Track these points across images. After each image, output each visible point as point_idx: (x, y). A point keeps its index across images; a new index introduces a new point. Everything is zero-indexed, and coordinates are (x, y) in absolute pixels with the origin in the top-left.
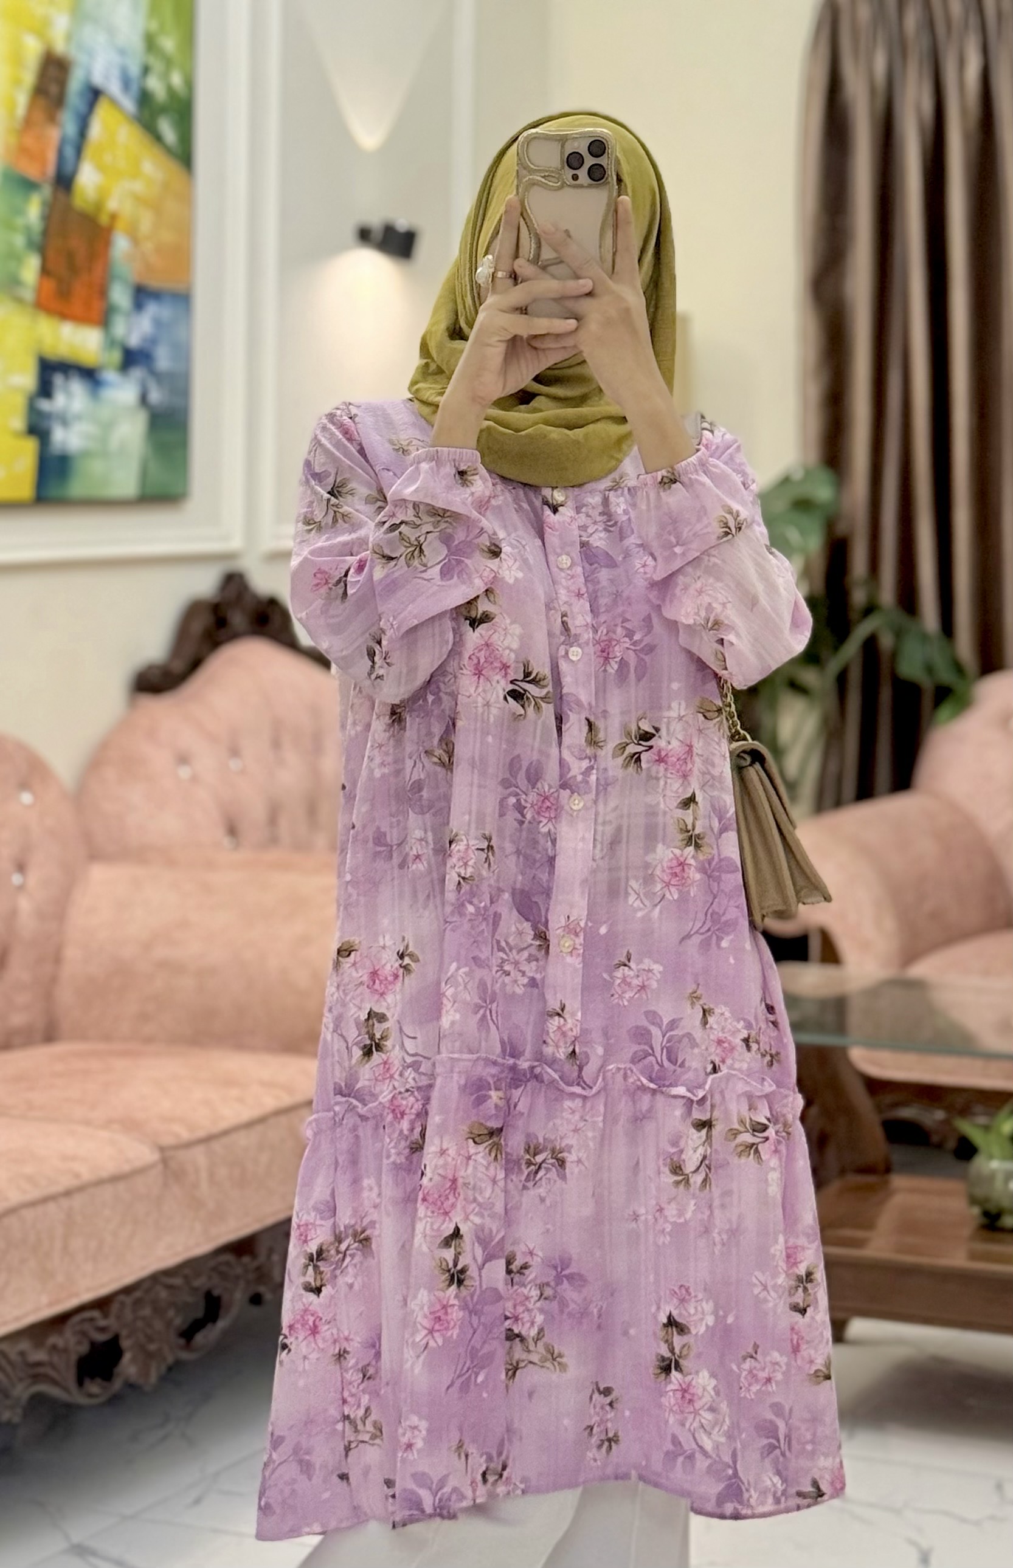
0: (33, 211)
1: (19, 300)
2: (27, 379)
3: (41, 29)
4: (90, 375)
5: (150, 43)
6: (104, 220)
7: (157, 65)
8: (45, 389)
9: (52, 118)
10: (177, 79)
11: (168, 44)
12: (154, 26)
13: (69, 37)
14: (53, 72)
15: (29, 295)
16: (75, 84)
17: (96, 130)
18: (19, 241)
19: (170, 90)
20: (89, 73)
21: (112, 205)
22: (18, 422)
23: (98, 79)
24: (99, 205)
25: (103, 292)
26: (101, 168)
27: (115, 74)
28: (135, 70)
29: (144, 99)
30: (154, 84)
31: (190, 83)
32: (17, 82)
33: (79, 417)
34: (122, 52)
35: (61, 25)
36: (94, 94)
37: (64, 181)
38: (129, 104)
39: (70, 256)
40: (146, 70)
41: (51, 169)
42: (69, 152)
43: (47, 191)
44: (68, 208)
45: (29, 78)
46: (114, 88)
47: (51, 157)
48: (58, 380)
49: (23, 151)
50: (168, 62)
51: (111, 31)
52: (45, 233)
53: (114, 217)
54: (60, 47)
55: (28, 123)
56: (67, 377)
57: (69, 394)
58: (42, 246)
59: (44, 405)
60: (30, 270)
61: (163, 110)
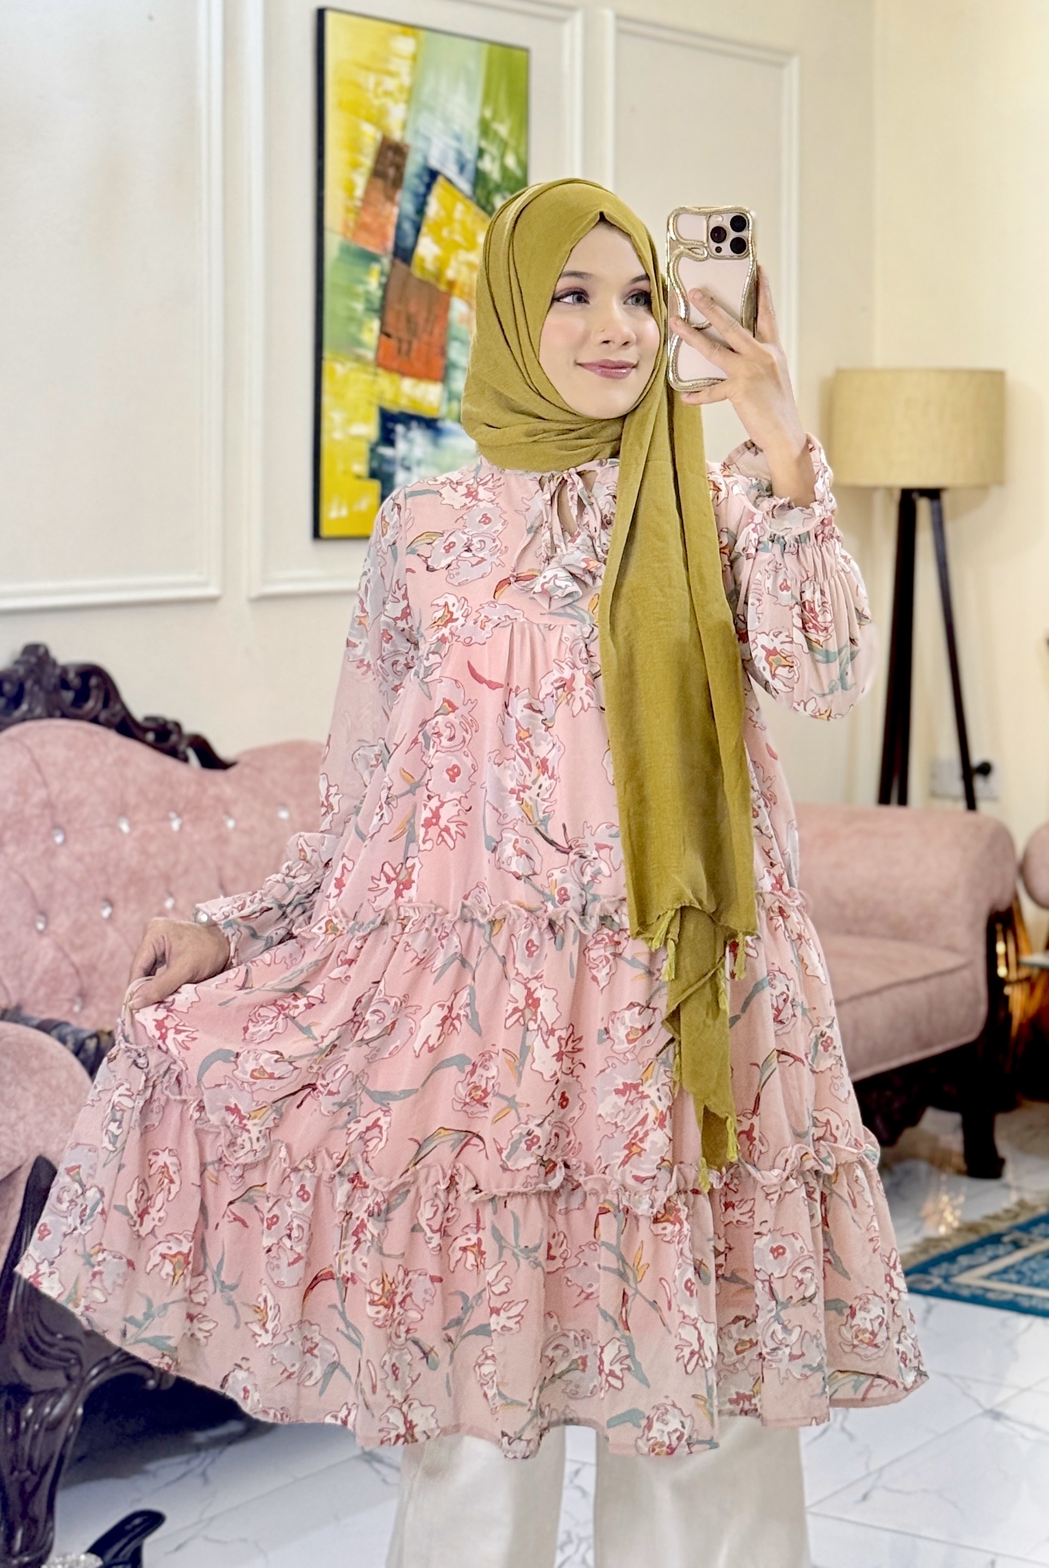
0: (373, 282)
1: (359, 359)
2: (371, 430)
3: (378, 119)
4: (431, 425)
5: (485, 128)
6: (443, 287)
7: (492, 149)
8: (387, 438)
9: (390, 199)
10: (511, 161)
11: (503, 129)
12: (488, 114)
13: (404, 126)
14: (390, 154)
15: (370, 355)
16: (412, 167)
17: (433, 207)
18: (360, 306)
19: (504, 169)
20: (426, 158)
21: (450, 274)
22: (361, 468)
23: (434, 164)
24: (439, 275)
25: (443, 352)
26: (438, 241)
27: (452, 155)
28: (470, 155)
29: (479, 178)
30: (489, 166)
31: (524, 165)
32: (355, 166)
33: (419, 463)
34: (458, 138)
35: (396, 114)
36: (433, 175)
37: (404, 254)
38: (465, 186)
39: (409, 319)
40: (481, 153)
41: (390, 245)
42: (407, 226)
43: (386, 261)
44: (409, 275)
45: (368, 162)
46: (451, 170)
47: (391, 232)
48: (400, 429)
49: (362, 227)
50: (504, 145)
51: (447, 121)
52: (384, 298)
53: (451, 284)
54: (396, 135)
55: (367, 200)
56: (408, 428)
57: (410, 442)
58: (382, 311)
59: (386, 451)
60: (371, 331)
61: (498, 188)
